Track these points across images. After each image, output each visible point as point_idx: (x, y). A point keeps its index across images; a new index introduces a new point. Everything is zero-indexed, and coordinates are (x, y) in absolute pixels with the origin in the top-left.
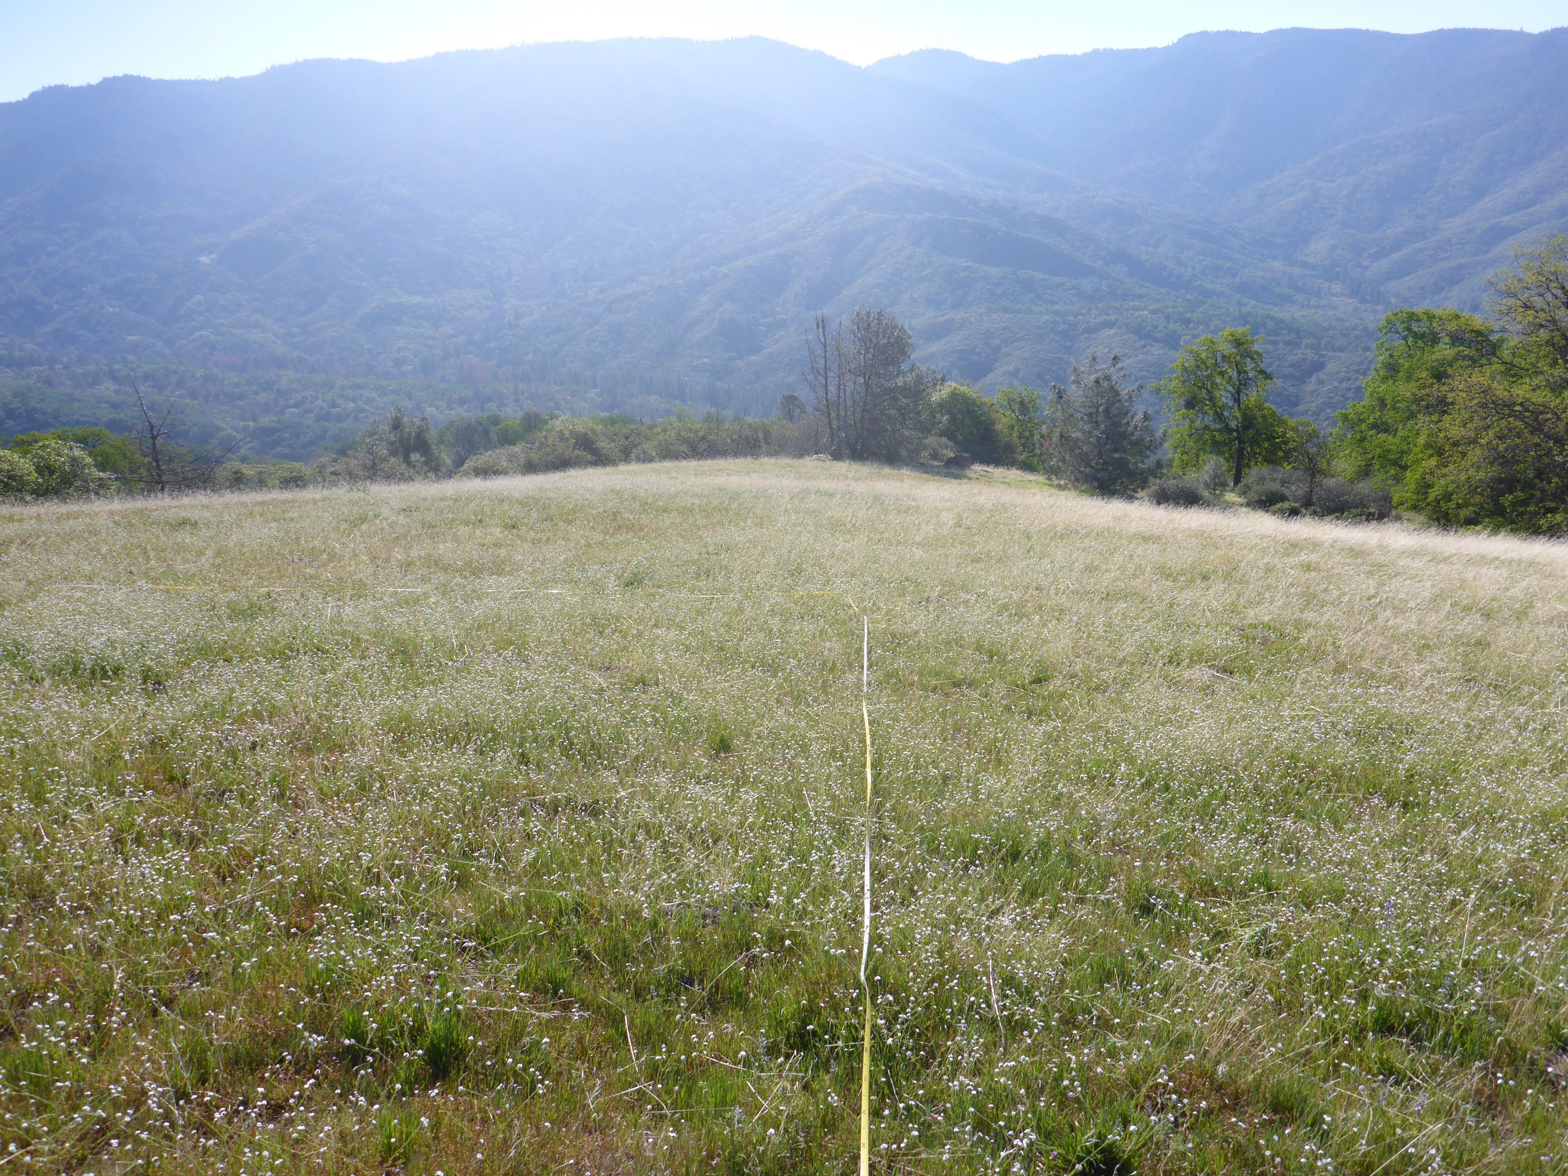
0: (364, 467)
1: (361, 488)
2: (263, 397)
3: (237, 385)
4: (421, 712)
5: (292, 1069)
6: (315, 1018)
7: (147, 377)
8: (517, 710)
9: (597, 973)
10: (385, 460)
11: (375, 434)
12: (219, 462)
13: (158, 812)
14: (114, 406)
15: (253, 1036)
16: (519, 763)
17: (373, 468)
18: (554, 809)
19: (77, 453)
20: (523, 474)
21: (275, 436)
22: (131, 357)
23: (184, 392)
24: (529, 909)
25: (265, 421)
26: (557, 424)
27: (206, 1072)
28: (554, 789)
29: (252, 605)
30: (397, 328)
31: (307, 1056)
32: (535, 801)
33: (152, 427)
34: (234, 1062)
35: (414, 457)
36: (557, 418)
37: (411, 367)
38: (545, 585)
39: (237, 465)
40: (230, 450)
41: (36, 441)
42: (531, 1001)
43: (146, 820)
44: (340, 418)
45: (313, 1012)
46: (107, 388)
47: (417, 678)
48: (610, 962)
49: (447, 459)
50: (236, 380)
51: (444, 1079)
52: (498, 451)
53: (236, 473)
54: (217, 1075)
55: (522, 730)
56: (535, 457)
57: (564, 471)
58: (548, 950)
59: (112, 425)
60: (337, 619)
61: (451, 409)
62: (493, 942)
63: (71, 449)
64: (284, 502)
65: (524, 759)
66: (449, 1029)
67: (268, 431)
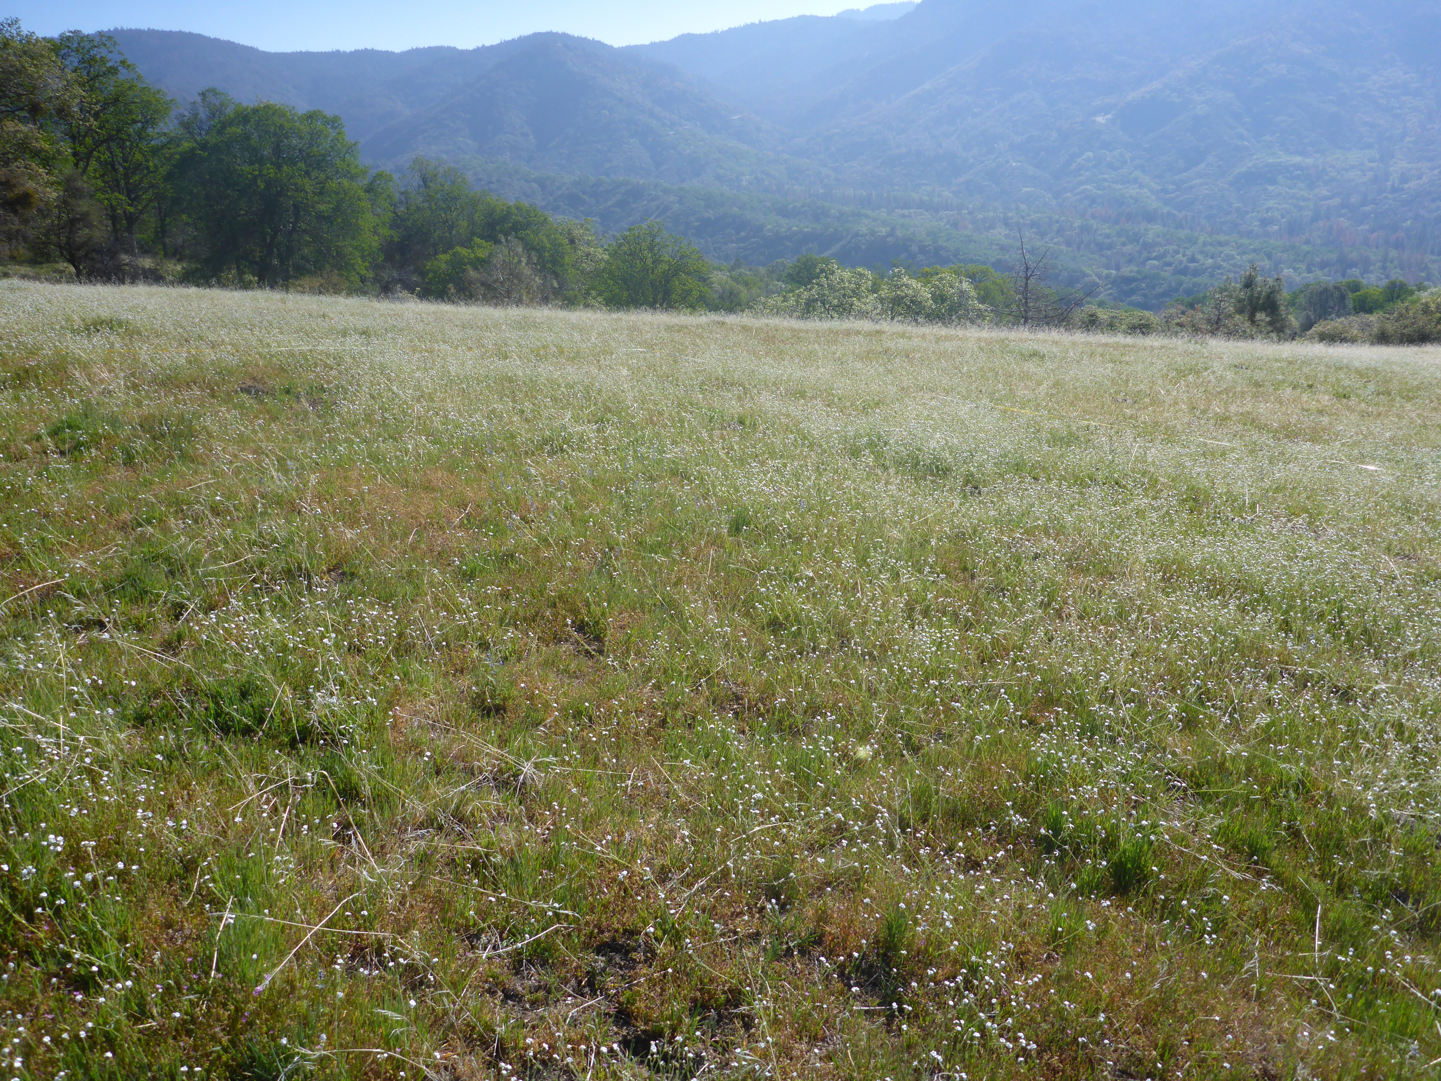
0: (1209, 321)
1: (1200, 341)
2: (1128, 248)
3: (1108, 236)
4: (1195, 560)
5: (995, 837)
6: (1025, 801)
7: (1033, 224)
8: (1291, 577)
9: (1302, 854)
10: (1230, 316)
11: (1226, 290)
12: (1079, 303)
13: (947, 594)
14: (1003, 248)
15: (971, 798)
16: (1280, 629)
17: (1217, 323)
18: (1303, 682)
19: (965, 286)
20: (1372, 344)
21: (1133, 286)
22: (1023, 207)
23: (1061, 240)
24: (1249, 771)
25: (1127, 271)
26: (1424, 296)
27: (928, 814)
28: (1310, 664)
29: (1071, 434)
30: (1270, 188)
31: (1009, 831)
32: (1287, 669)
33: (1027, 269)
34: (951, 814)
35: (1260, 316)
36: (1425, 289)
37: (1276, 227)
38: (1362, 458)
39: (1093, 308)
40: (1089, 294)
41: (937, 274)
42: (1226, 856)
43: (936, 597)
44: (1196, 273)
45: (1025, 796)
46: (1000, 233)
47: (1201, 526)
48: (1319, 848)
49: (1294, 321)
50: (1107, 231)
51: (1122, 895)
52: (1352, 318)
53: (1091, 316)
54: (935, 819)
55: (1293, 598)
56: (1390, 327)
57: (1420, 346)
58: (1258, 815)
59: (999, 265)
60: (1142, 459)
61: (1310, 271)
62: (1204, 789)
63: (961, 282)
64: (1125, 346)
65: (1286, 626)
66: (1140, 854)
67: (1128, 280)
